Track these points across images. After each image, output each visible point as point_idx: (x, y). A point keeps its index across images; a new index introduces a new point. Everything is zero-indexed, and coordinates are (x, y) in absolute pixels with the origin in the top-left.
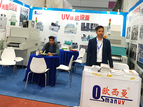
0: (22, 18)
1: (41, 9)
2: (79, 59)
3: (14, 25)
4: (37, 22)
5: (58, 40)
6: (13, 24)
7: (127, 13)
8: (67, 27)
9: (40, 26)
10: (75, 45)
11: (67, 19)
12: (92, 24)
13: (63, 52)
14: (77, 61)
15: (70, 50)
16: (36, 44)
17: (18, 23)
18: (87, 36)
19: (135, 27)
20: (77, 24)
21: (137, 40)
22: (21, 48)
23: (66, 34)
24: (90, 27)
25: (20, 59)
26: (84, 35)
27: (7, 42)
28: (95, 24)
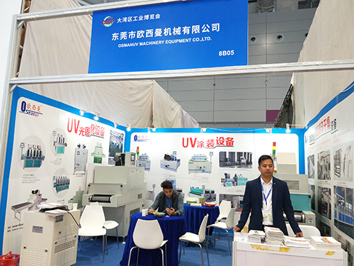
0: (113, 149)
1: (145, 130)
2: (219, 221)
3: (100, 162)
4: (140, 155)
5: (177, 186)
6: (98, 160)
7: (304, 130)
8: (193, 160)
9: (143, 162)
10: (210, 195)
11: (193, 146)
12: (240, 154)
13: (189, 208)
14: (217, 225)
15: (202, 205)
16: (139, 195)
17: (105, 160)
18: (232, 177)
19: (322, 155)
20: (211, 154)
21: (329, 178)
22: (114, 203)
23: (192, 174)
24: (236, 158)
25: (113, 225)
26: (226, 174)
27: (89, 194)
28: (245, 153)
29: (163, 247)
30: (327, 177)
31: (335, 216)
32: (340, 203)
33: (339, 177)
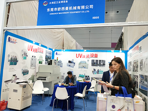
0: (47, 58)
1: (60, 50)
2: (91, 88)
3: (42, 63)
4: (58, 60)
5: (74, 74)
6: (40, 63)
7: (127, 51)
8: (80, 63)
9: (60, 63)
10: (87, 78)
11: (81, 57)
12: (100, 61)
13: (78, 83)
14: (90, 90)
15: (84, 82)
16: (58, 77)
17: (44, 62)
18: (97, 70)
19: (135, 61)
20: (88, 61)
22: (47, 80)
23: (80, 69)
24: (99, 63)
25: (47, 89)
26: (94, 69)
27: (37, 77)
28: (102, 60)
29: (68, 99)
30: (136, 71)
31: (140, 87)
32: (142, 81)
33: (142, 71)
